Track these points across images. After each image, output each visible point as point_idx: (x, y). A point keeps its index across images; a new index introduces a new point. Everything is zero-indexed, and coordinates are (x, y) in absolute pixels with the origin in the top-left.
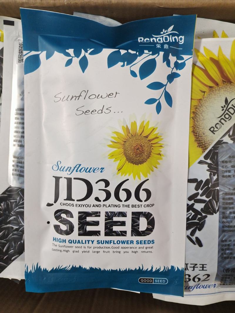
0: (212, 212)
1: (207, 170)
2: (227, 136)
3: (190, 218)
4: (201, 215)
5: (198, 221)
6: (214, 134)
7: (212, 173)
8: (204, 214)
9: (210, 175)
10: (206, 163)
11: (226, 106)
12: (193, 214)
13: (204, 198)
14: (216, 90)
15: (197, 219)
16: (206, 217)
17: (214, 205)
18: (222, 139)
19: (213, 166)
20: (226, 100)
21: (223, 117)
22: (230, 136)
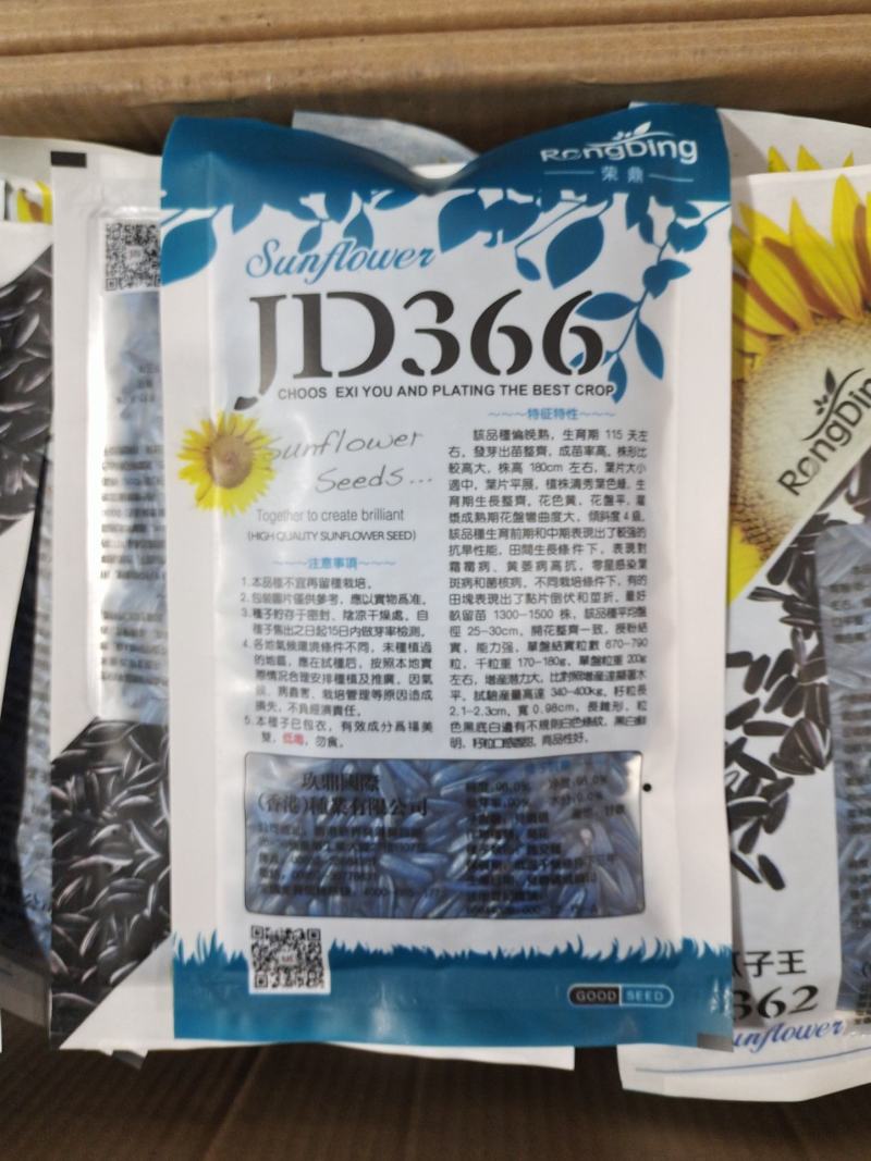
0: (807, 763)
1: (783, 620)
2: (841, 499)
3: (735, 788)
4: (771, 776)
5: (762, 800)
6: (796, 493)
7: (800, 630)
8: (781, 775)
9: (794, 635)
10: (777, 596)
11: (831, 398)
12: (744, 773)
13: (778, 716)
14: (792, 346)
15: (759, 791)
16: (789, 783)
17: (813, 741)
18: (824, 512)
19: (800, 604)
20: (829, 380)
21: (822, 435)
22: (850, 500)
